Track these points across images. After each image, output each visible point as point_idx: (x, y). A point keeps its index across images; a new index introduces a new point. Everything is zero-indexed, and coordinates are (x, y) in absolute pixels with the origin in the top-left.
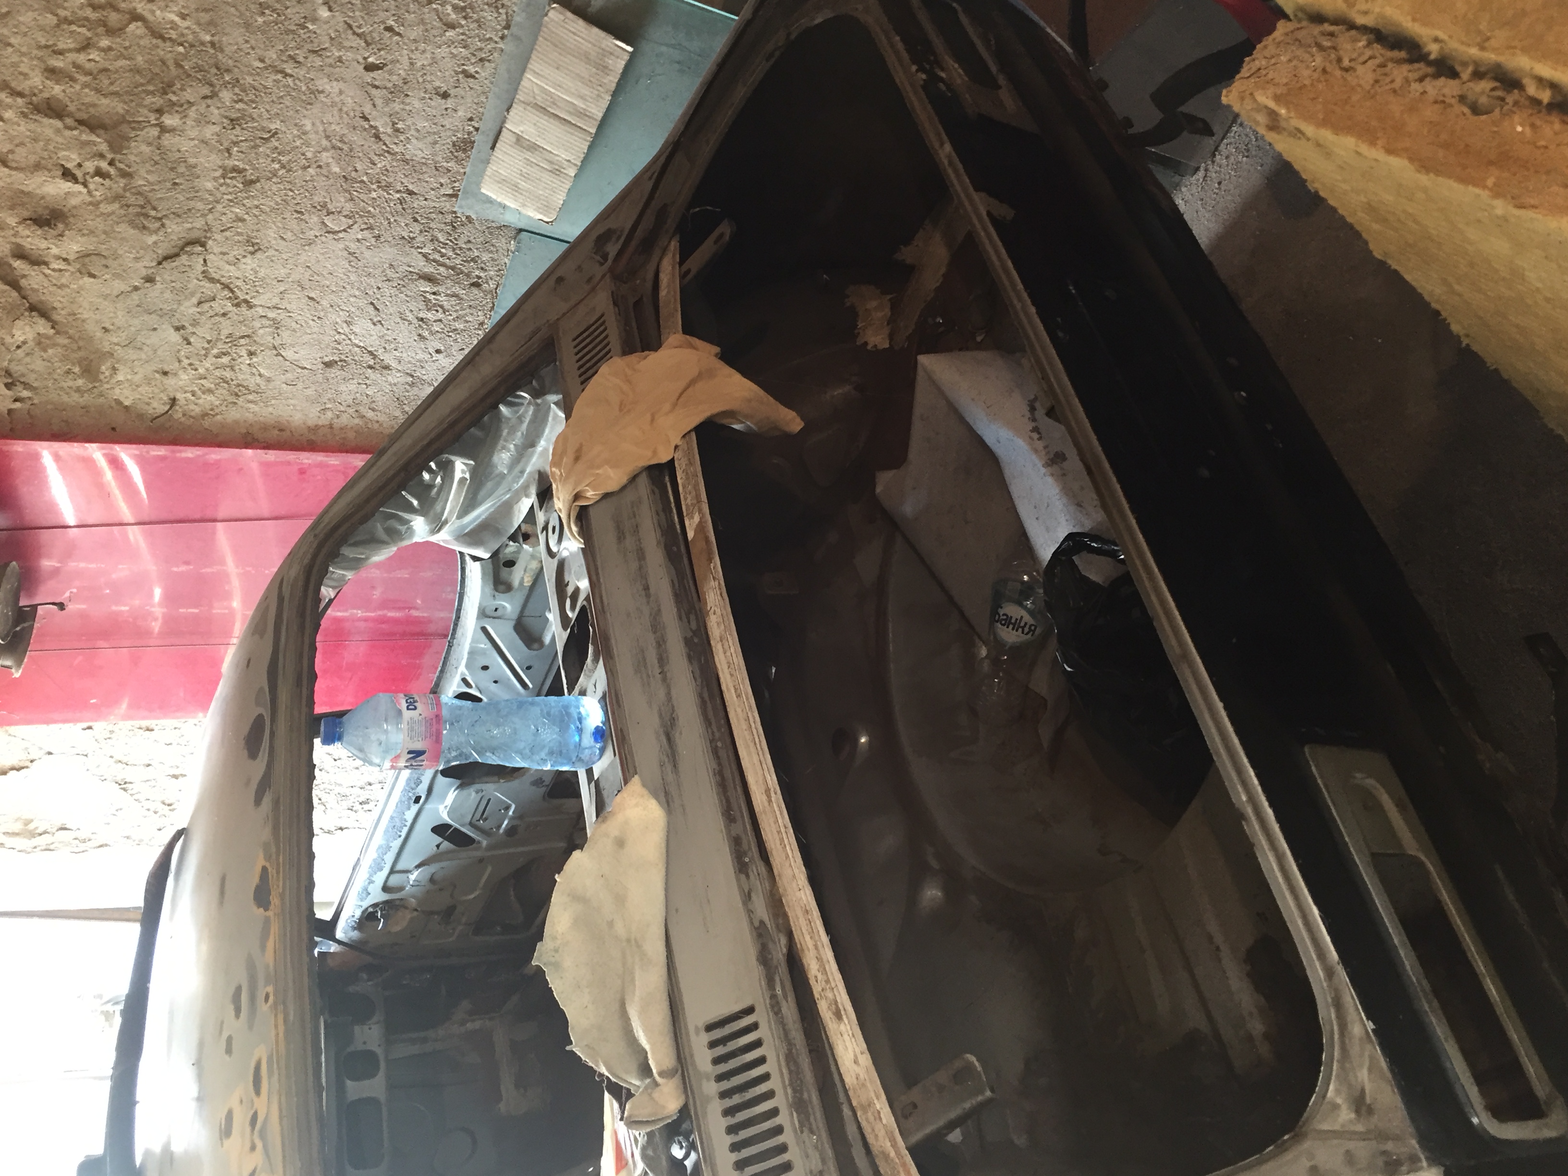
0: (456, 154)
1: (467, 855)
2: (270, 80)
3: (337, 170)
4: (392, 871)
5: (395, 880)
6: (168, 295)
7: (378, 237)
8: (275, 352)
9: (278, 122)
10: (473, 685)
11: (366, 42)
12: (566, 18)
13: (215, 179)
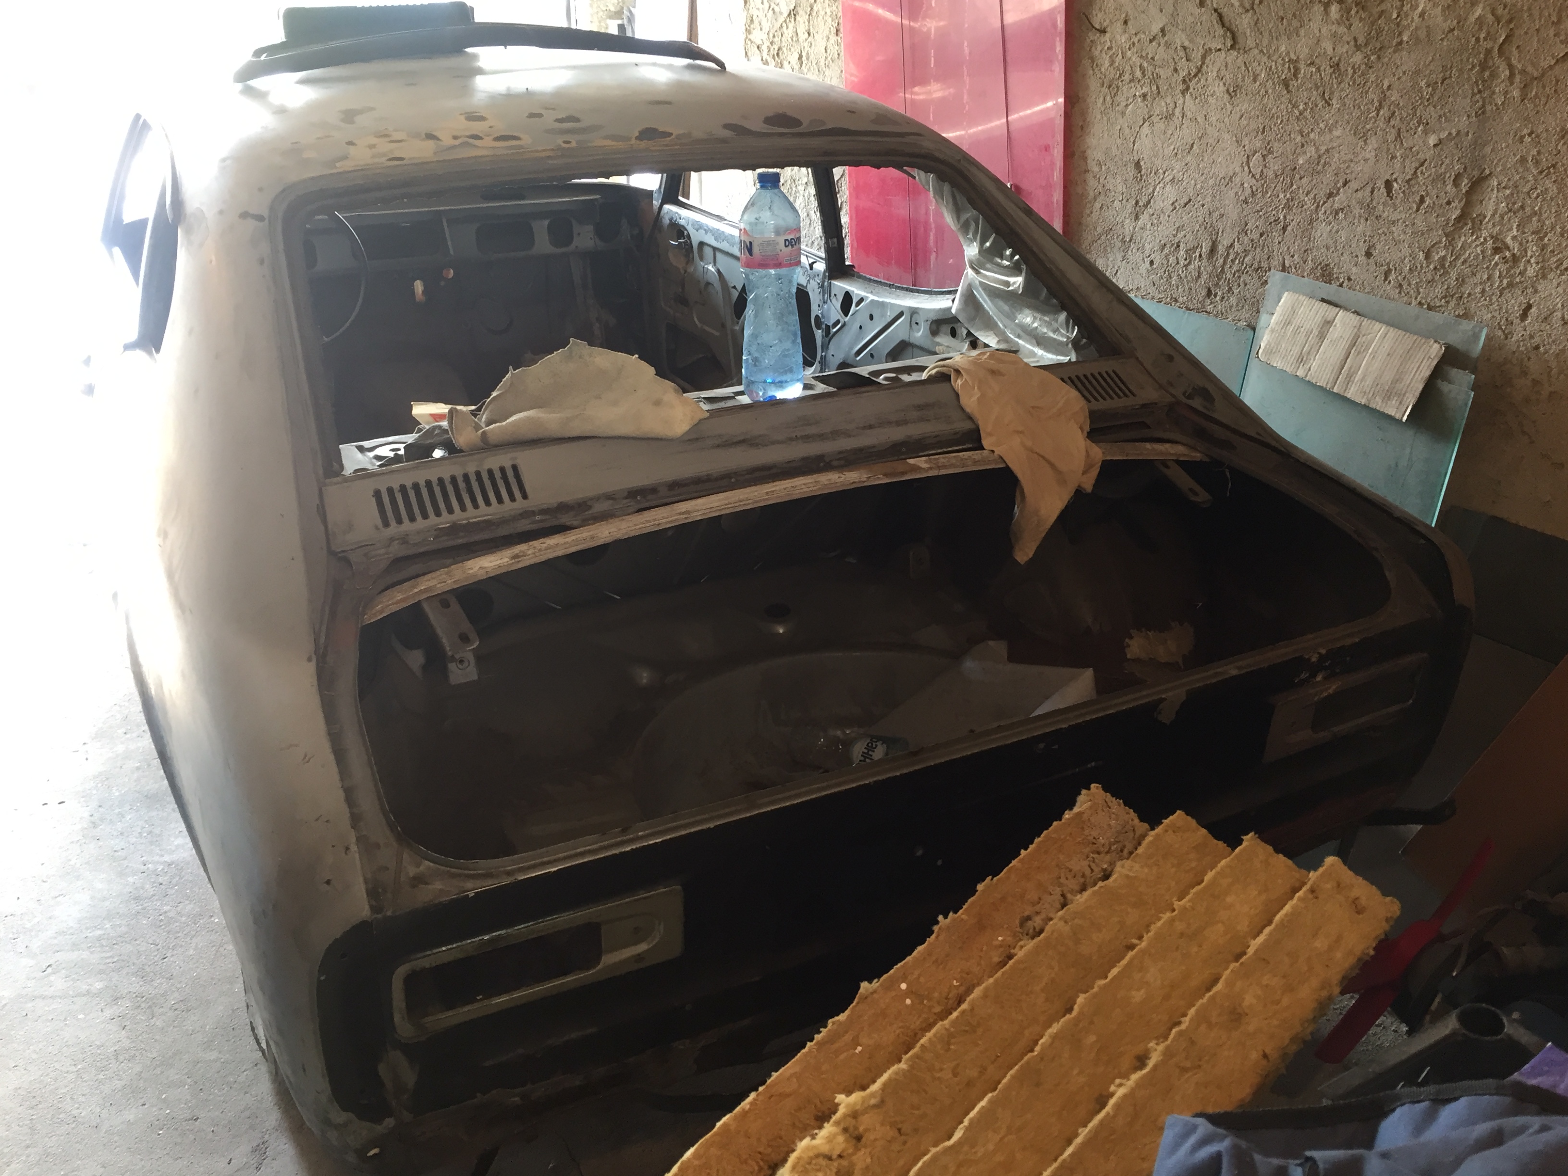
0: (1319, 267)
1: (727, 313)
2: (1373, 96)
3: (1301, 162)
4: (715, 249)
5: (708, 252)
6: (1190, 19)
7: (1246, 202)
8: (1146, 117)
9: (1338, 106)
10: (858, 308)
11: (1410, 180)
12: (1433, 360)
13: (1288, 54)
